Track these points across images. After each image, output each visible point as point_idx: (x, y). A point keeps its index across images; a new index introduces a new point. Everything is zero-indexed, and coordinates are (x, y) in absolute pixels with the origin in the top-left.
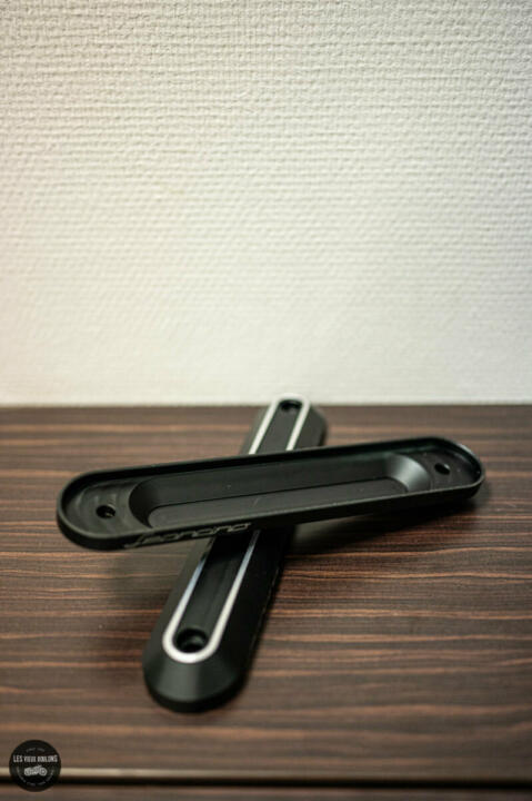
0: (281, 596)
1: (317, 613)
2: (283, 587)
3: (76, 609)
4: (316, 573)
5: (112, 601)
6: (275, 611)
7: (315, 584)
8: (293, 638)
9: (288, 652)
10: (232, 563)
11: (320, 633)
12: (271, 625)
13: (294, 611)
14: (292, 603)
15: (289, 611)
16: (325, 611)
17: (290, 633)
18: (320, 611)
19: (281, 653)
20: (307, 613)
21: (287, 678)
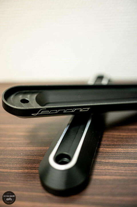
0: (103, 143)
1: (121, 150)
2: (104, 139)
3: (12, 147)
4: (118, 134)
5: (28, 144)
6: (101, 149)
7: (118, 138)
8: (111, 161)
9: (109, 167)
10: (82, 127)
11: (124, 159)
12: (100, 155)
13: (110, 149)
14: (109, 146)
15: (108, 149)
16: (124, 149)
17: (109, 159)
18: (122, 149)
19: (106, 167)
20: (116, 150)
21: (110, 180)
